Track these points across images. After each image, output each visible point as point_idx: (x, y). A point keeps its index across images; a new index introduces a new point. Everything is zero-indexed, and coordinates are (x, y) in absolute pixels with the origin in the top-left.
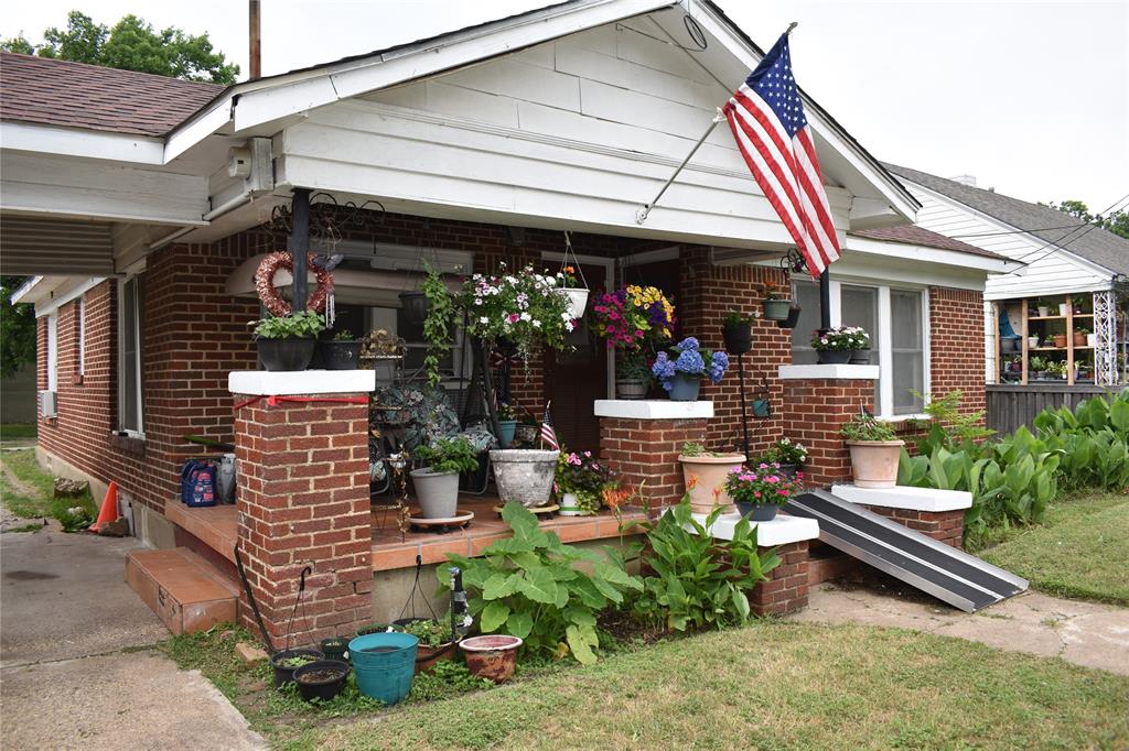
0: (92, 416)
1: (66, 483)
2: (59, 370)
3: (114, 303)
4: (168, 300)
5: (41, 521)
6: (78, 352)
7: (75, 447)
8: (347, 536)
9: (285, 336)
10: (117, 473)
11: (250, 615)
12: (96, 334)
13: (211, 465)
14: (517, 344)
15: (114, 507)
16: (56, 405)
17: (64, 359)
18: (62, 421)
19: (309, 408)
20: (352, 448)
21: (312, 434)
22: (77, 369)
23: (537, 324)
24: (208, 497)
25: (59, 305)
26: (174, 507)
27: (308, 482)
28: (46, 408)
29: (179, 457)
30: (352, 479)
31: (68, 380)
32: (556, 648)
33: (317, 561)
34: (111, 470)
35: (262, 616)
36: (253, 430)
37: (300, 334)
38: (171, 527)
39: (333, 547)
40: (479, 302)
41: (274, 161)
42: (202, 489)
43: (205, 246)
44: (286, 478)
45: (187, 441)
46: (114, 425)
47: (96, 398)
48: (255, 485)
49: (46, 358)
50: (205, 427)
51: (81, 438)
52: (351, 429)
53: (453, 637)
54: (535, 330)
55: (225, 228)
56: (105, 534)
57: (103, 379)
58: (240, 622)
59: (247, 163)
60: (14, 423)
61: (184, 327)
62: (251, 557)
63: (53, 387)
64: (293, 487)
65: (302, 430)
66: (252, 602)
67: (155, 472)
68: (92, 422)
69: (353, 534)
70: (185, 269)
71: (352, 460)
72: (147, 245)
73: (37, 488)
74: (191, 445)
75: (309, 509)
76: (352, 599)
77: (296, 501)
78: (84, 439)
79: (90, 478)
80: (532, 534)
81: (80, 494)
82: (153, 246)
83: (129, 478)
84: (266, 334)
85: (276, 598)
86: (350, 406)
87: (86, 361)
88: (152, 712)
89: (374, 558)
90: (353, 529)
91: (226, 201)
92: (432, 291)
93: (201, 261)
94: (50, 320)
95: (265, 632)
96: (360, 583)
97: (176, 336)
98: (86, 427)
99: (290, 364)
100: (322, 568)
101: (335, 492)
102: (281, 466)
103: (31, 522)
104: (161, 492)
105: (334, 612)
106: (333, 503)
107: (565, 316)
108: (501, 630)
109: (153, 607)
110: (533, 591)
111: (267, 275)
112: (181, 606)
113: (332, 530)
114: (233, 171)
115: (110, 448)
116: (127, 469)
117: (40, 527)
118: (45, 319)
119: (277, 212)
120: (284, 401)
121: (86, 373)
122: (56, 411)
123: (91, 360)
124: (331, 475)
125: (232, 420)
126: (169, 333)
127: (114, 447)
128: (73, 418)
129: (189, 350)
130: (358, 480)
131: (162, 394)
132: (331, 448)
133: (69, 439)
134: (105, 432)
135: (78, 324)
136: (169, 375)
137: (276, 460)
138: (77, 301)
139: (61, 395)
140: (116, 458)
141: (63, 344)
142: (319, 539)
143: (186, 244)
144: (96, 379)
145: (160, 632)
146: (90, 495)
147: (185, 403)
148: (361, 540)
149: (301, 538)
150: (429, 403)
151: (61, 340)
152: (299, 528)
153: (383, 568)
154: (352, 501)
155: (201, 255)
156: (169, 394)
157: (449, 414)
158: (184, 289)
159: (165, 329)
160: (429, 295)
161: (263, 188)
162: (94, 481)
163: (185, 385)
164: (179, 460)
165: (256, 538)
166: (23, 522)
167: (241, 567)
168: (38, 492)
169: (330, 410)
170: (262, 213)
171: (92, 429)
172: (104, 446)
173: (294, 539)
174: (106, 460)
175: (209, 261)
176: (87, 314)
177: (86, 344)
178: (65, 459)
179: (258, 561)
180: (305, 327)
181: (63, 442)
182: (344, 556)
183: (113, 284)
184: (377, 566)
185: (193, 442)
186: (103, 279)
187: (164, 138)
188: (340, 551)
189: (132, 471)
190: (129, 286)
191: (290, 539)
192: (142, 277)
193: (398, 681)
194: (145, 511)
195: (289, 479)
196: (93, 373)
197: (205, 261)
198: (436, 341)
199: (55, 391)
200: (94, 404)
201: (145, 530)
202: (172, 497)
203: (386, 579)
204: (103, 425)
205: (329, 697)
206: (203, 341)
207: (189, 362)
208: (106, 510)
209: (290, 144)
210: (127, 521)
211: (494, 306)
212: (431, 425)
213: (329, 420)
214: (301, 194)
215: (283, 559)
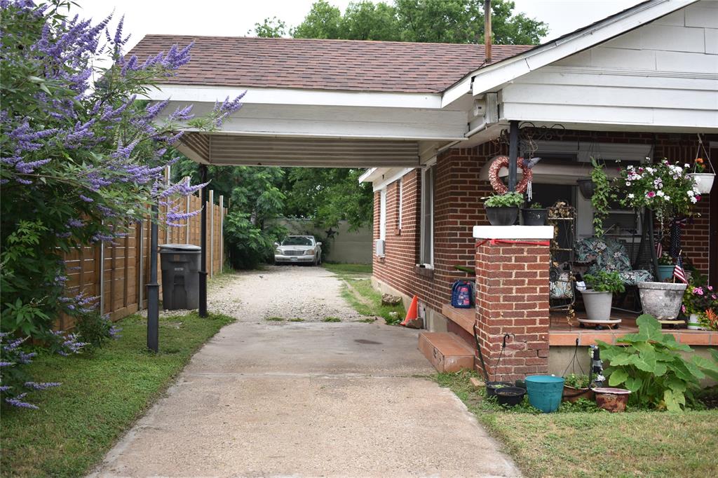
0: (405, 255)
1: (389, 297)
2: (387, 226)
3: (419, 184)
4: (448, 183)
5: (374, 318)
6: (398, 214)
7: (395, 276)
8: (534, 322)
9: (500, 206)
10: (418, 290)
11: (480, 364)
12: (408, 203)
13: (468, 284)
14: (656, 211)
15: (415, 312)
16: (384, 249)
17: (390, 219)
18: (388, 259)
19: (514, 247)
20: (538, 271)
21: (515, 262)
22: (397, 225)
23: (667, 198)
24: (466, 303)
25: (388, 184)
26: (447, 309)
27: (512, 289)
28: (378, 251)
29: (451, 278)
30: (538, 289)
31: (392, 232)
32: (658, 403)
33: (516, 335)
34: (415, 289)
35: (485, 363)
36: (484, 258)
37: (509, 205)
38: (445, 321)
39: (525, 328)
40: (628, 184)
41: (498, 106)
42: (463, 298)
43: (469, 149)
44: (499, 285)
45: (456, 269)
46: (417, 262)
47: (408, 244)
48: (484, 289)
49: (379, 219)
50: (467, 261)
51: (399, 270)
52: (538, 260)
53: (590, 385)
54: (666, 202)
55: (477, 140)
56: (410, 326)
57: (412, 231)
58: (475, 368)
59: (483, 108)
60: (357, 264)
61: (456, 199)
62: (481, 330)
63: (383, 237)
64: (504, 291)
65: (510, 259)
66: (481, 356)
67: (439, 289)
68: (405, 259)
69: (538, 322)
70: (457, 164)
71: (538, 278)
72: (437, 149)
73: (372, 301)
74: (458, 271)
75: (512, 304)
76: (536, 360)
77: (505, 299)
78: (401, 270)
79: (403, 295)
80: (653, 334)
81: (397, 304)
82: (440, 150)
83: (425, 293)
84: (490, 205)
85: (492, 353)
86: (538, 247)
87: (402, 221)
88: (423, 399)
89: (550, 338)
90: (538, 319)
91: (476, 127)
92: (597, 178)
93: (467, 159)
94: (382, 193)
95: (485, 372)
96: (541, 351)
97: (452, 205)
98: (401, 263)
99: (504, 222)
100: (518, 339)
101: (528, 296)
102: (497, 279)
103: (369, 318)
104: (441, 300)
105: (524, 366)
106: (526, 302)
107: (690, 193)
108: (621, 386)
109: (431, 361)
110: (642, 364)
111: (495, 170)
112: (444, 356)
113: (525, 318)
114: (476, 113)
115: (414, 275)
116: (424, 288)
117: (373, 321)
118: (379, 192)
119: (503, 133)
120: (499, 242)
121: (402, 228)
122: (384, 252)
123: (405, 220)
124: (526, 286)
125: (474, 252)
126: (448, 203)
127: (417, 274)
128: (394, 257)
129: (459, 214)
130: (542, 290)
131: (443, 240)
132: (526, 270)
133: (391, 270)
134: (412, 265)
135: (398, 196)
136: (447, 229)
137: (495, 275)
138: (398, 181)
139: (387, 243)
140: (418, 281)
141: (390, 209)
142: (517, 322)
143: (458, 149)
144: (408, 232)
145: (433, 371)
146: (402, 305)
147: (456, 246)
148: (542, 326)
149: (507, 320)
150: (610, 252)
151: (388, 206)
152: (505, 315)
153: (556, 345)
154: (538, 302)
155: (466, 155)
156: (447, 240)
157: (623, 258)
158: (456, 176)
159: (446, 201)
160: (594, 180)
161: (492, 122)
162: (405, 297)
163: (456, 235)
164: (451, 280)
165: (484, 320)
166: (364, 317)
167: (476, 336)
168: (373, 303)
169: (526, 248)
170: (495, 133)
171: (405, 264)
172: (411, 274)
173: (503, 320)
174: (413, 283)
175: (472, 158)
176: (404, 190)
177: (403, 209)
178: (389, 284)
179: (484, 332)
180: (511, 201)
181: (388, 273)
182: (531, 334)
183: (419, 171)
184: (552, 343)
185: (460, 270)
186: (412, 169)
187: (442, 94)
188: (529, 330)
189: (426, 289)
190: (428, 172)
191: (500, 320)
192: (434, 167)
193: (551, 400)
194: (432, 312)
195: (502, 286)
196: (407, 228)
197: (469, 159)
198: (599, 209)
199: (384, 240)
200: (406, 248)
201: (432, 324)
202: (446, 302)
203: (558, 352)
204: (411, 261)
205: (513, 405)
206: (467, 208)
207: (459, 221)
208: (411, 312)
209: (506, 97)
210: (422, 320)
211: (639, 187)
212: (610, 266)
213: (525, 254)
214: (514, 124)
215: (496, 331)
